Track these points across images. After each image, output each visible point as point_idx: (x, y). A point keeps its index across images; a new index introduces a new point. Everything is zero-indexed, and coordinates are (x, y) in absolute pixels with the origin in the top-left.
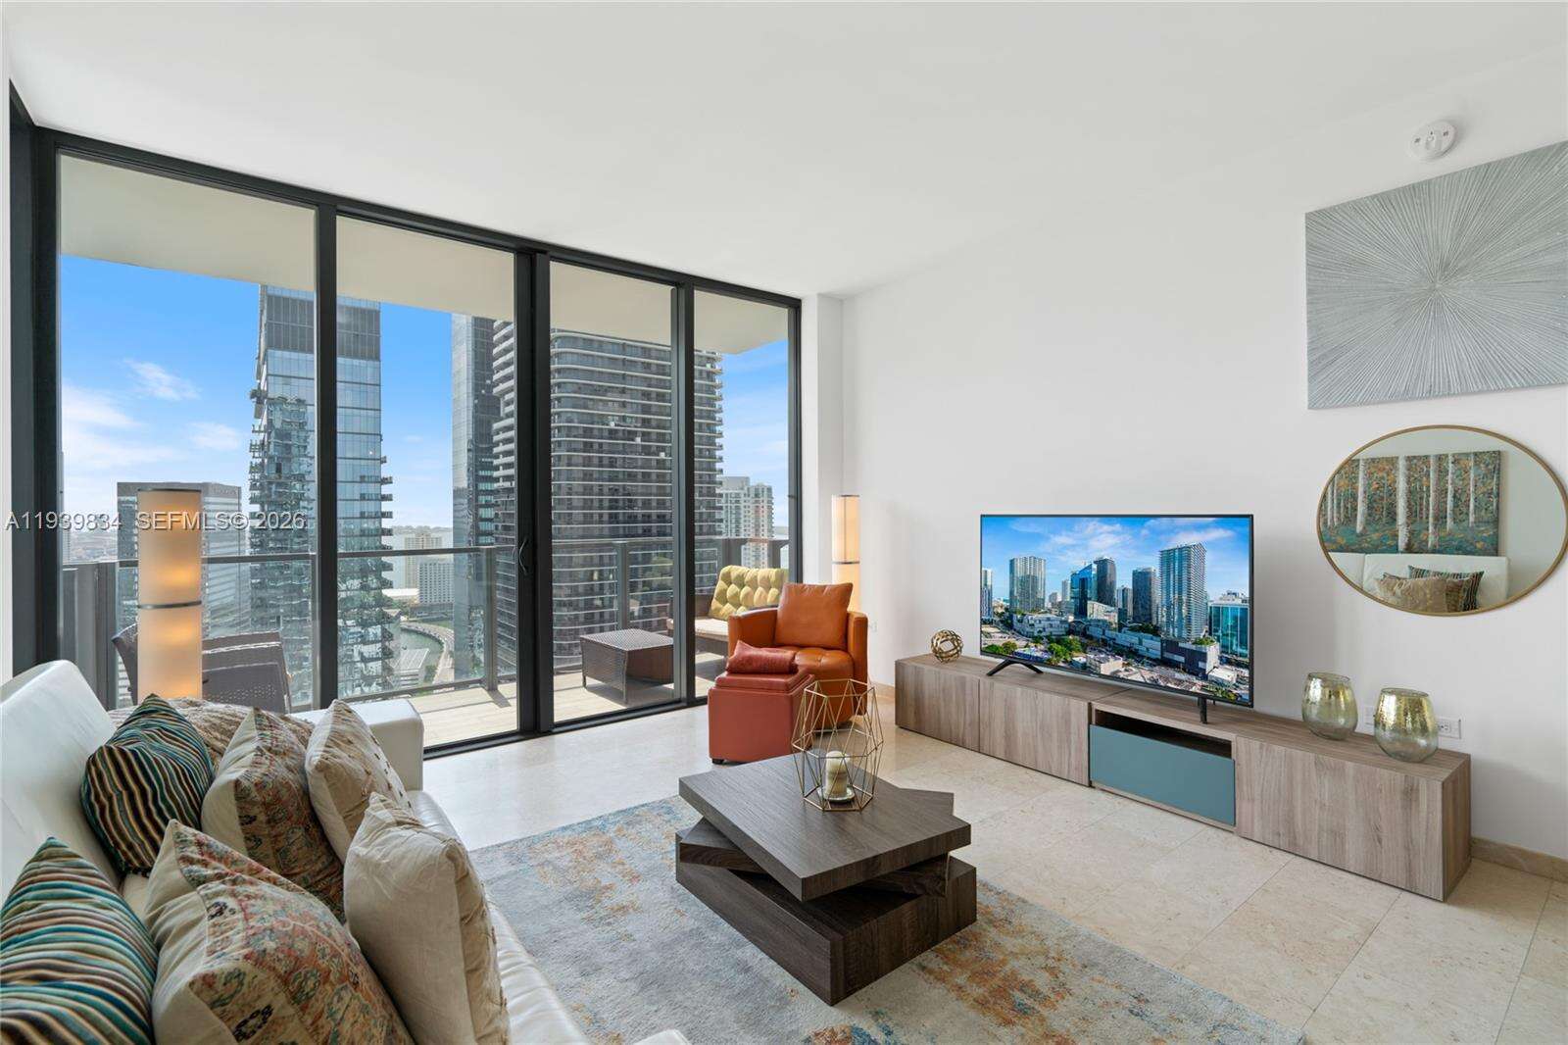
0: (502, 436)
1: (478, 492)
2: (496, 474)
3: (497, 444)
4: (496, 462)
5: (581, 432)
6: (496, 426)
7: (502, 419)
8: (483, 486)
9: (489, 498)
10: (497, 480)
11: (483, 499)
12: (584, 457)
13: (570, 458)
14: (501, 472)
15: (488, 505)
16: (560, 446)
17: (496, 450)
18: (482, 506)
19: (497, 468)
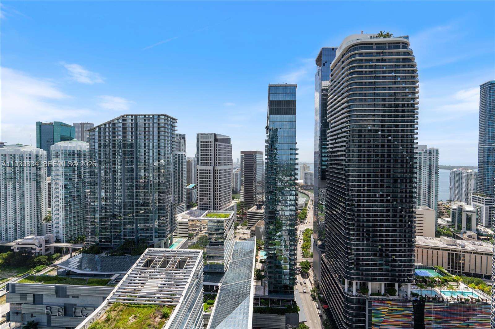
0: (330, 134)
1: (322, 153)
2: (327, 147)
3: (328, 137)
4: (328, 143)
5: (358, 131)
6: (328, 131)
7: (330, 129)
8: (323, 151)
9: (325, 154)
10: (328, 148)
11: (323, 155)
12: (358, 140)
13: (353, 140)
14: (329, 146)
15: (325, 157)
16: (350, 136)
17: (328, 139)
18: (323, 157)
19: (328, 145)
